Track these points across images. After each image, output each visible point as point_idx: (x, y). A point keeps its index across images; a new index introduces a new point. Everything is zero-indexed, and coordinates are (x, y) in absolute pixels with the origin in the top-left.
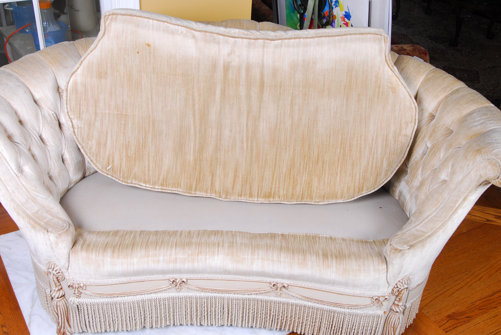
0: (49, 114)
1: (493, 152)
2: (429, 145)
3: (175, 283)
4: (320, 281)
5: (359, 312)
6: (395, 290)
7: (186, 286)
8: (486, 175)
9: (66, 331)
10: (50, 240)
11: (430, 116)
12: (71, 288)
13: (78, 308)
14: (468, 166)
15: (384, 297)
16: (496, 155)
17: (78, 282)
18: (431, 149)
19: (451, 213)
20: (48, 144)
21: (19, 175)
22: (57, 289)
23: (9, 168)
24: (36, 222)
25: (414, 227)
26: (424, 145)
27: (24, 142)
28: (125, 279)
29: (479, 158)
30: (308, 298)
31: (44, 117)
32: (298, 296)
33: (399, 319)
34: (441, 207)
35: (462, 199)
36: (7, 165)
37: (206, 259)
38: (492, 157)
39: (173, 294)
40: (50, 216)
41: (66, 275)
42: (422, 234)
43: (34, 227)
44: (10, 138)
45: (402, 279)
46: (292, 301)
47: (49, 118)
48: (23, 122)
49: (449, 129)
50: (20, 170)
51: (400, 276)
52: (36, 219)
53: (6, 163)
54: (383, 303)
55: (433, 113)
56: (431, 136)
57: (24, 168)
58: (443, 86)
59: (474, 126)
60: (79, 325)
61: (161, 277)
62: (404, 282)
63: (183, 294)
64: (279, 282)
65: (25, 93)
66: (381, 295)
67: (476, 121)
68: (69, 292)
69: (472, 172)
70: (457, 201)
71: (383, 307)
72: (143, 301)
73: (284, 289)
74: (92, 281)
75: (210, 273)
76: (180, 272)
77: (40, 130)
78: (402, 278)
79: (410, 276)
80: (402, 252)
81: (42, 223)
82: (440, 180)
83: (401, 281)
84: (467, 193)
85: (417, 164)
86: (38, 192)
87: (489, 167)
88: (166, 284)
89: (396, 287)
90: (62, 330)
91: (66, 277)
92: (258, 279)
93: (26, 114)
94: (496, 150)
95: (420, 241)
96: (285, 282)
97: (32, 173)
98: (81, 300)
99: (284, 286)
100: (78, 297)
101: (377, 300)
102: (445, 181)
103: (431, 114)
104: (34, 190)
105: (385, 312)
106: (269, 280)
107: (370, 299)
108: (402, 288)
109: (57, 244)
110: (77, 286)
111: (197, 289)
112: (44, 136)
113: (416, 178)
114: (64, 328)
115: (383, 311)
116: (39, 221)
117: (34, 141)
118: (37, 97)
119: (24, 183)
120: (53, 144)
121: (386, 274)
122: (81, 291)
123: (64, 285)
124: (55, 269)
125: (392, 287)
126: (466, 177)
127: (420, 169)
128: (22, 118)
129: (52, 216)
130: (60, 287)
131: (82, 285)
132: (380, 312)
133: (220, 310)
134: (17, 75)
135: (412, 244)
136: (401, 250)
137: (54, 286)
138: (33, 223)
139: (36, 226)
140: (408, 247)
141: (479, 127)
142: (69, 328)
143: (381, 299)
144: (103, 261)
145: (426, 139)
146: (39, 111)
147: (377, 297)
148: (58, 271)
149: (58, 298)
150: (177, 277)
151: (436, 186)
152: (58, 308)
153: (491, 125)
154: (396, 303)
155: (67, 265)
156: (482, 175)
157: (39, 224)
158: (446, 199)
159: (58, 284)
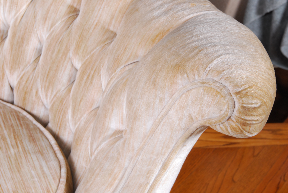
1: (211, 65)
2: (78, 65)
8: (203, 116)
11: (70, 12)
14: (161, 100)
16: (219, 73)
18: (83, 72)
26: (69, 67)
29: (181, 82)
34: (121, 186)
35: (159, 167)
38: (209, 77)
49: (108, 30)
55: (75, 5)
56: (78, 47)
59: (154, 18)
67: (155, 9)
69: (171, 112)
70: (149, 173)
82: (110, 132)
84: (167, 154)
85: (62, 102)
87: (207, 98)
94: (215, 62)
102: (118, 134)
103: (71, 7)
113: (65, 129)
126: (160, 122)
127: (70, 112)
141: (164, 18)
145: (71, 54)
151: (103, 145)
153: (186, 13)
156: (193, 115)
158: (129, 170)
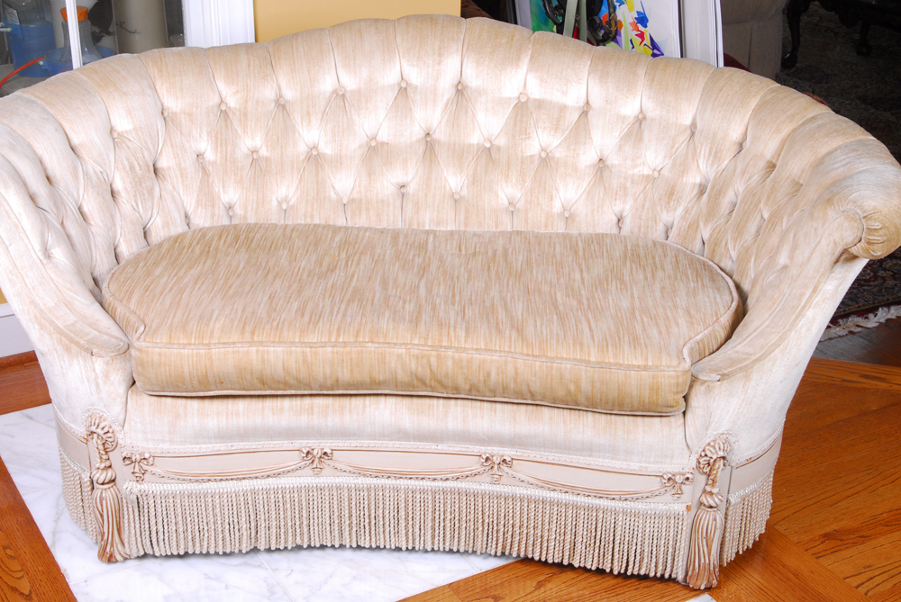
0: (95, 171)
1: (850, 198)
2: (766, 215)
3: (310, 456)
4: (566, 447)
5: (639, 506)
6: (701, 461)
7: (330, 462)
8: (843, 240)
9: (116, 551)
10: (94, 370)
11: (768, 167)
12: (127, 462)
13: (138, 503)
14: (816, 229)
15: (684, 475)
16: (855, 202)
17: (141, 450)
18: (769, 221)
19: (793, 317)
20: (92, 223)
21: (45, 261)
22: (103, 466)
23: (30, 247)
24: (71, 340)
25: (732, 348)
26: (759, 218)
27: (54, 210)
28: (222, 447)
29: (831, 213)
30: (547, 483)
31: (86, 174)
32: (532, 480)
33: (715, 520)
34: (778, 309)
35: (811, 290)
36: (26, 241)
37: (364, 407)
38: (848, 207)
39: (306, 479)
40: (96, 333)
41: (120, 436)
42: (744, 356)
43: (68, 350)
44: (32, 198)
45: (714, 441)
46: (521, 491)
47: (95, 179)
48: (52, 179)
49: (798, 183)
50: (47, 254)
51: (709, 432)
52: (72, 335)
53: (25, 238)
54: (683, 487)
55: (774, 161)
56: (769, 197)
57: (53, 251)
58: (788, 113)
59: (833, 169)
60: (139, 540)
61: (286, 444)
62: (717, 446)
63: (327, 479)
64: (495, 452)
65: (56, 130)
66: (676, 471)
67: (837, 162)
68: (121, 470)
69: (823, 240)
70: (802, 295)
71: (683, 496)
72: (254, 492)
73: (504, 467)
74: (166, 447)
75: (373, 437)
76: (319, 434)
77: (79, 197)
78: (712, 438)
79: (729, 437)
80: (706, 384)
81: (82, 342)
82: (779, 267)
83: (712, 444)
84: (818, 278)
85: (747, 251)
86: (75, 293)
87: (846, 224)
88: (294, 460)
89: (703, 454)
90: (108, 550)
91: (120, 442)
92: (458, 448)
93: (57, 164)
94: (854, 195)
95: (741, 368)
96: (506, 453)
97: (66, 261)
98: (145, 487)
99: (504, 461)
100: (140, 480)
101: (672, 483)
102: (785, 267)
103: (770, 162)
104: (69, 289)
105: (688, 508)
106: (477, 449)
107: (658, 479)
108: (715, 457)
109: (107, 376)
110: (138, 458)
111: (351, 469)
112: (85, 209)
113: (746, 278)
114: (112, 545)
115: (685, 505)
116: (77, 339)
117: (70, 213)
118: (76, 140)
119: (53, 275)
120: (100, 223)
121: (682, 428)
122: (145, 467)
123: (116, 457)
124: (101, 426)
125: (697, 456)
126: (814, 249)
127: (753, 260)
128: (51, 173)
129: (100, 332)
130: (108, 464)
131: (147, 456)
132: (679, 507)
133: (392, 515)
134: (43, 103)
135: (726, 372)
136: (706, 381)
137: (99, 460)
138: (67, 342)
139: (73, 346)
140: (719, 377)
141: (841, 169)
142: (120, 546)
143: (679, 479)
144: (185, 407)
145: (761, 205)
146: (79, 164)
147: (670, 476)
148: (106, 430)
149: (103, 484)
150: (314, 446)
151: (771, 278)
152: (104, 502)
153: (861, 165)
154: (708, 489)
155: (122, 417)
156: (837, 240)
157: (77, 344)
158: (787, 295)
159: (105, 457)
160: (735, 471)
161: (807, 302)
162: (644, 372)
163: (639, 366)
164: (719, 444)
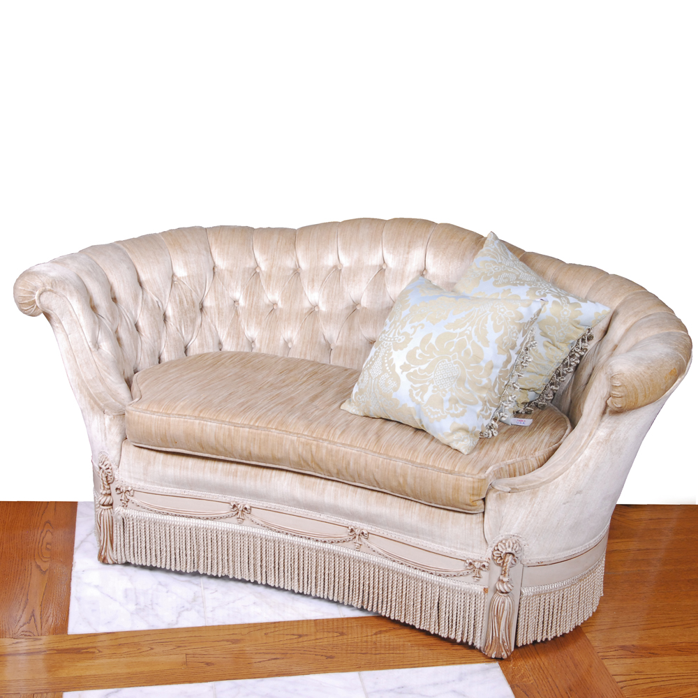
0: (152, 300)
3: (235, 509)
4: (401, 528)
5: (449, 582)
6: (494, 553)
7: (249, 515)
8: (606, 395)
9: (108, 556)
10: (104, 424)
12: (118, 492)
13: (124, 522)
15: (481, 562)
17: (127, 484)
20: (143, 334)
21: (93, 350)
22: (104, 492)
23: (84, 338)
24: (96, 402)
27: (110, 318)
28: (178, 491)
29: (602, 375)
30: (390, 554)
31: (144, 301)
32: (381, 551)
33: (504, 602)
36: (82, 334)
37: (271, 477)
39: (231, 525)
40: (114, 401)
41: (116, 473)
42: (536, 479)
43: (93, 408)
44: (94, 308)
45: (506, 540)
46: (375, 559)
47: (150, 304)
48: (118, 299)
50: (96, 345)
51: (501, 531)
52: (97, 399)
53: (81, 331)
54: (482, 572)
57: (101, 344)
60: (123, 550)
61: (220, 497)
62: (507, 544)
63: (246, 528)
64: (358, 526)
65: (128, 268)
66: (476, 558)
68: (116, 498)
69: (598, 395)
70: (583, 437)
71: (481, 580)
72: (197, 529)
73: (362, 538)
74: (141, 484)
75: (277, 501)
76: (242, 493)
77: (137, 315)
78: (504, 537)
79: (520, 540)
80: (498, 493)
81: (102, 404)
83: (504, 542)
84: (592, 425)
86: (109, 374)
87: (605, 383)
88: (225, 510)
89: (496, 548)
90: (103, 553)
91: (116, 477)
92: (333, 519)
93: (123, 290)
95: (530, 486)
96: (365, 528)
97: (110, 353)
98: (128, 511)
99: (363, 533)
100: (125, 506)
101: (474, 568)
104: (105, 370)
105: (485, 590)
106: (346, 522)
107: (463, 562)
108: (504, 552)
109: (110, 429)
110: (124, 489)
111: (262, 523)
112: (140, 324)
114: (106, 551)
115: (483, 587)
116: (99, 402)
117: (125, 324)
118: (143, 278)
119: (96, 360)
120: (149, 335)
121: (480, 525)
122: (129, 497)
123: (113, 487)
124: (105, 464)
125: (492, 549)
128: (117, 296)
129: (116, 400)
130: (108, 492)
131: (129, 489)
132: (478, 588)
133: (289, 564)
134: (127, 251)
135: (517, 487)
136: (498, 491)
137: (102, 488)
138: (93, 404)
139: (96, 407)
140: (509, 489)
142: (110, 552)
143: (477, 565)
144: (155, 458)
146: (141, 293)
147: (471, 561)
148: (107, 467)
149: (103, 505)
150: (240, 502)
152: (102, 518)
154: (501, 578)
155: (117, 459)
157: (98, 405)
158: (577, 438)
159: (107, 487)
160: (526, 569)
161: (584, 444)
162: (450, 475)
163: (447, 470)
164: (509, 543)
